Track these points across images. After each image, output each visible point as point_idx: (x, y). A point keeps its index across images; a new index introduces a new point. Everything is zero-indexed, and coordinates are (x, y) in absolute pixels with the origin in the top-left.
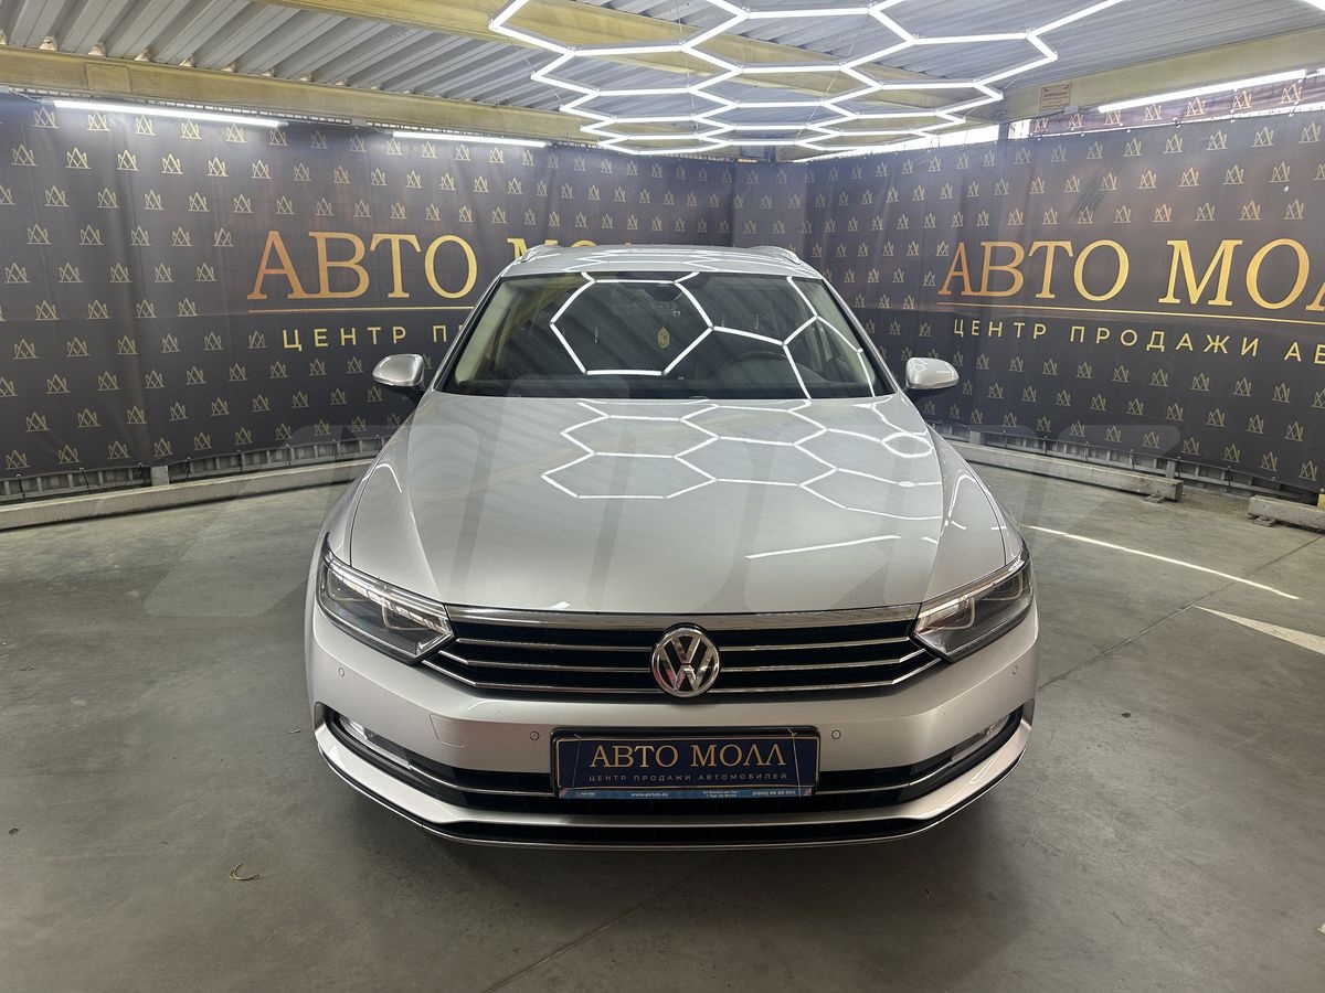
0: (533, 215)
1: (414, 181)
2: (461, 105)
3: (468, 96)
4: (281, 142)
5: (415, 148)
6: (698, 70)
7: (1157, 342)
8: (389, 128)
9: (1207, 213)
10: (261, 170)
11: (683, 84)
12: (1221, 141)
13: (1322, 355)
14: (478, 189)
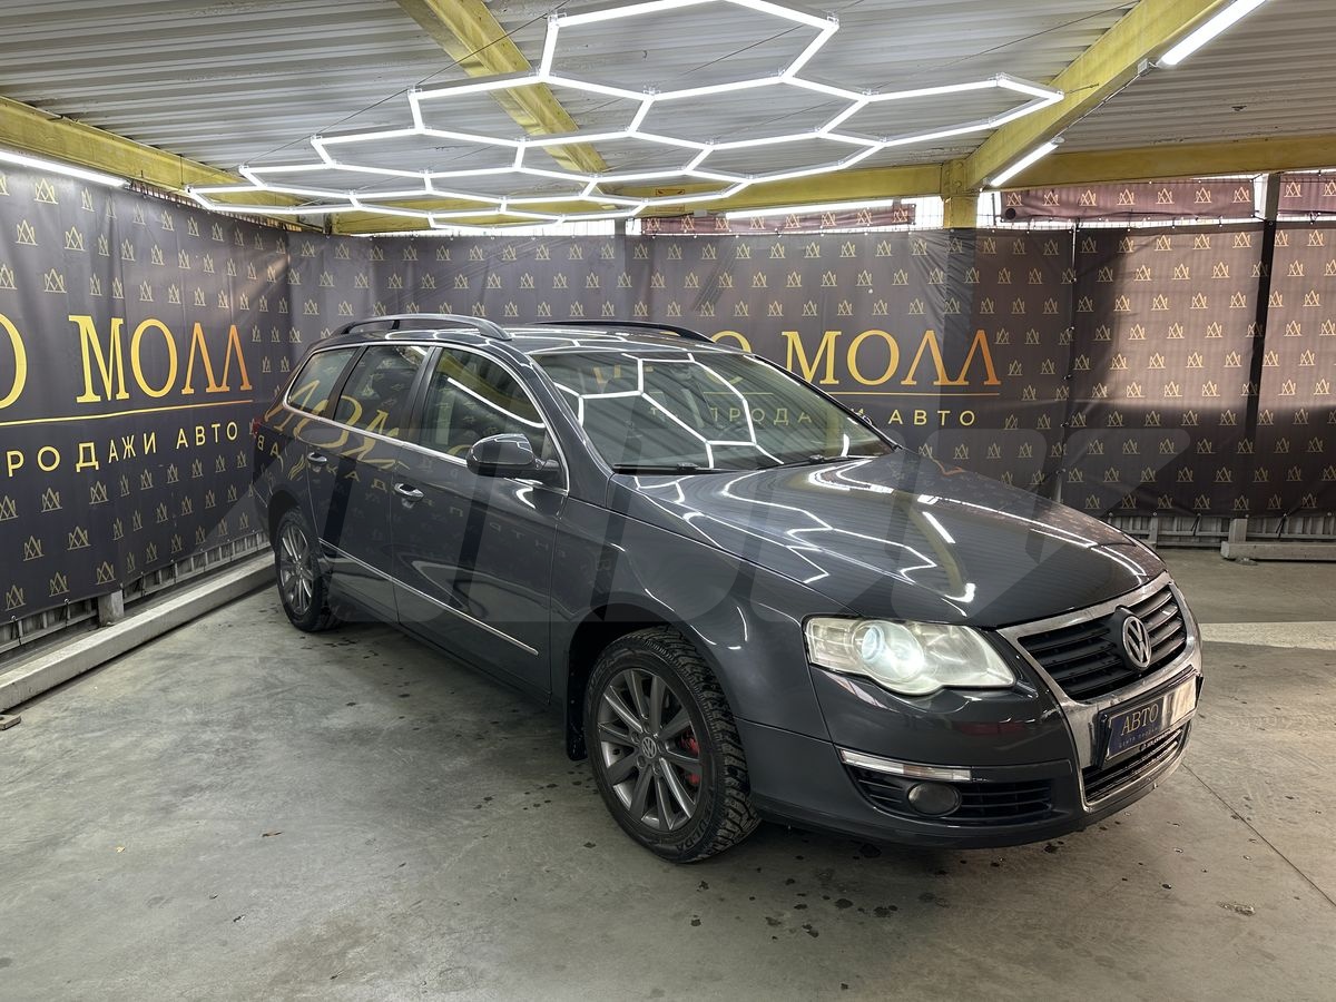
0: (98, 283)
7: (782, 417)
9: (811, 309)
12: (814, 251)
13: (920, 417)
14: (22, 240)
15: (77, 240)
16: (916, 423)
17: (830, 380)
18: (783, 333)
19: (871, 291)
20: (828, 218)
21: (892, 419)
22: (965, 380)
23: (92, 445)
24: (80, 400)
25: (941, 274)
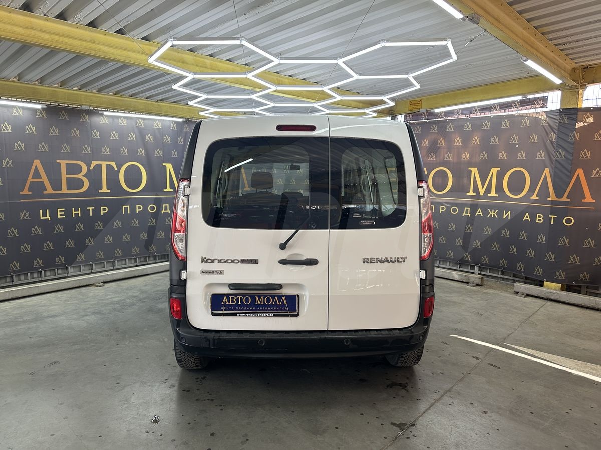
0: (176, 153)
1: (115, 136)
2: (139, 101)
3: (143, 97)
4: (43, 116)
5: (115, 120)
6: (255, 88)
7: (467, 213)
8: (102, 111)
9: (485, 156)
10: (31, 129)
11: (249, 94)
13: (540, 219)
14: (148, 140)
15: (167, 139)
16: (537, 222)
17: (493, 194)
18: (469, 169)
19: (517, 146)
20: (495, 108)
21: (525, 218)
22: (568, 198)
23: (168, 205)
24: (165, 191)
25: (554, 136)
